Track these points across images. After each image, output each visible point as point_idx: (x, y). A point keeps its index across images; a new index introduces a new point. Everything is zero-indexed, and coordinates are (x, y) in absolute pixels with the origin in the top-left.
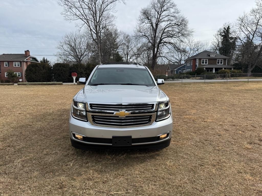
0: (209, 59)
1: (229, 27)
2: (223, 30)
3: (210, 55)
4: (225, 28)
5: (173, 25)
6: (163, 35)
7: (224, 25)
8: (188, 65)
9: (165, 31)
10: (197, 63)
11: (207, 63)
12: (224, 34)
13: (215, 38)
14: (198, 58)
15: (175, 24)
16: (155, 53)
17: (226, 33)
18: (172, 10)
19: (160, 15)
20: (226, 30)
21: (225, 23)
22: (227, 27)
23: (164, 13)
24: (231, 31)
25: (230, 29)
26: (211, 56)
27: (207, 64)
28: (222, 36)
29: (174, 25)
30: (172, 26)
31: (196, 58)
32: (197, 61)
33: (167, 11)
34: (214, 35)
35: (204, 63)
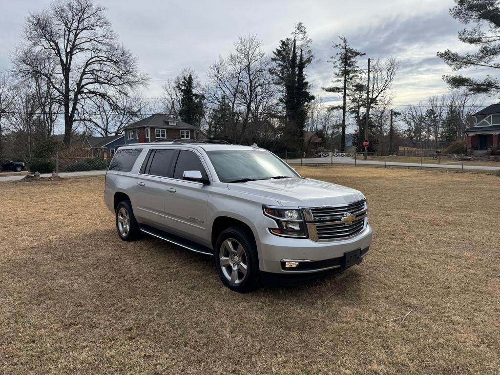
0: (168, 130)
1: (190, 76)
2: (183, 81)
3: (168, 122)
4: (184, 77)
5: (104, 61)
6: (83, 78)
7: (183, 73)
8: (129, 139)
9: (87, 70)
10: (148, 136)
11: (164, 137)
12: (183, 88)
13: (166, 93)
14: (148, 127)
15: (108, 58)
16: (70, 112)
17: (187, 86)
18: (100, 31)
19: (76, 36)
20: (186, 80)
21: (184, 70)
22: (189, 76)
23: (84, 34)
24: (194, 83)
25: (192, 79)
26: (170, 124)
27: (166, 138)
28: (182, 91)
29: (106, 61)
30: (101, 62)
31: (145, 126)
32: (147, 132)
33: (89, 31)
34: (163, 87)
35: (159, 136)
